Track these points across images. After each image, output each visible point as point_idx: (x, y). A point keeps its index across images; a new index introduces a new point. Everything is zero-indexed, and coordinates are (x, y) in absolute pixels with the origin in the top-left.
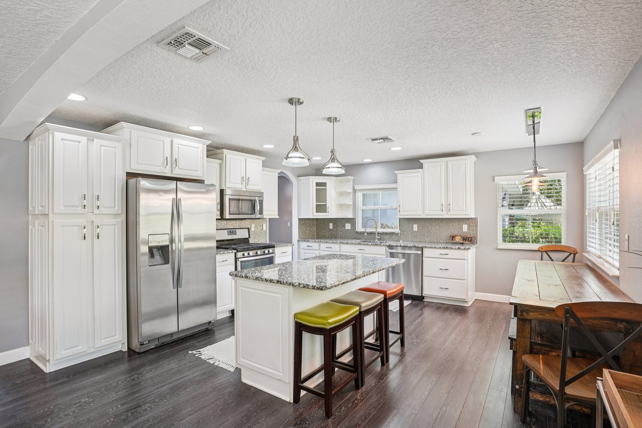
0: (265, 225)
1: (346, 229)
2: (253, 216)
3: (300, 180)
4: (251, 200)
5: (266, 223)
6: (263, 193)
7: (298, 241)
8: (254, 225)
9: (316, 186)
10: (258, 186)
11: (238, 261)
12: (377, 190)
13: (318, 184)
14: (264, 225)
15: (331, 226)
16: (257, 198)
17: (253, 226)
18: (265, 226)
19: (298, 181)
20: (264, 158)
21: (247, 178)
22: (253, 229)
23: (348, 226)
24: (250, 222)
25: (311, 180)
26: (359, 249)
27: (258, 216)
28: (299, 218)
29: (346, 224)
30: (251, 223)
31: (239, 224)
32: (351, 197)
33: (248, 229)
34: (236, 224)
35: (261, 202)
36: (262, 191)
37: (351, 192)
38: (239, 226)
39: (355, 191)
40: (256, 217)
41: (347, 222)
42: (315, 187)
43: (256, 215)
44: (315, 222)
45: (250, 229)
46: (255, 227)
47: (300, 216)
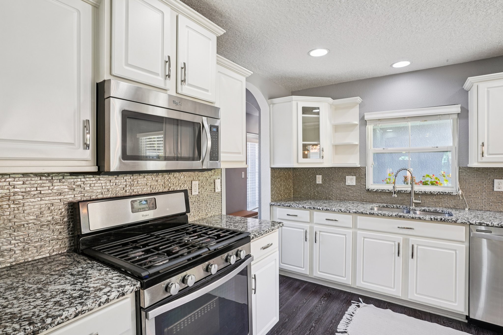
0: (219, 180)
1: (347, 184)
2: (196, 164)
3: (273, 104)
4: (193, 124)
5: (220, 177)
6: (217, 109)
7: (271, 205)
8: (197, 182)
9: (303, 113)
10: (207, 91)
11: (147, 317)
12: (410, 120)
13: (306, 110)
14: (218, 182)
15: (319, 179)
16: (204, 118)
17: (195, 184)
18: (220, 183)
19: (270, 106)
20: (221, 31)
21: (180, 65)
22: (195, 192)
23: (351, 181)
24: (190, 177)
25: (294, 103)
26: (398, 227)
27: (207, 164)
28: (272, 168)
29: (347, 177)
30: (192, 178)
31: (164, 183)
32: (356, 132)
33: (185, 192)
34: (157, 181)
35: (215, 130)
36: (216, 105)
37: (358, 124)
38: (164, 186)
39: (363, 122)
40: (204, 167)
41: (350, 174)
42: (301, 115)
43: (203, 162)
44: (291, 173)
45: (189, 191)
46: (201, 186)
47: (273, 164)
